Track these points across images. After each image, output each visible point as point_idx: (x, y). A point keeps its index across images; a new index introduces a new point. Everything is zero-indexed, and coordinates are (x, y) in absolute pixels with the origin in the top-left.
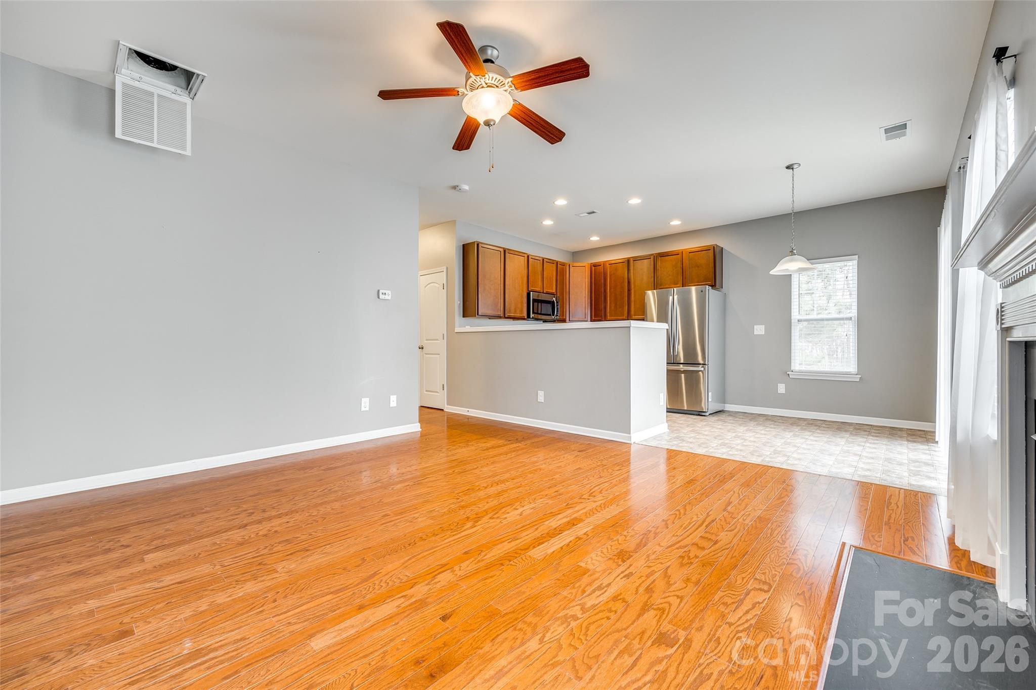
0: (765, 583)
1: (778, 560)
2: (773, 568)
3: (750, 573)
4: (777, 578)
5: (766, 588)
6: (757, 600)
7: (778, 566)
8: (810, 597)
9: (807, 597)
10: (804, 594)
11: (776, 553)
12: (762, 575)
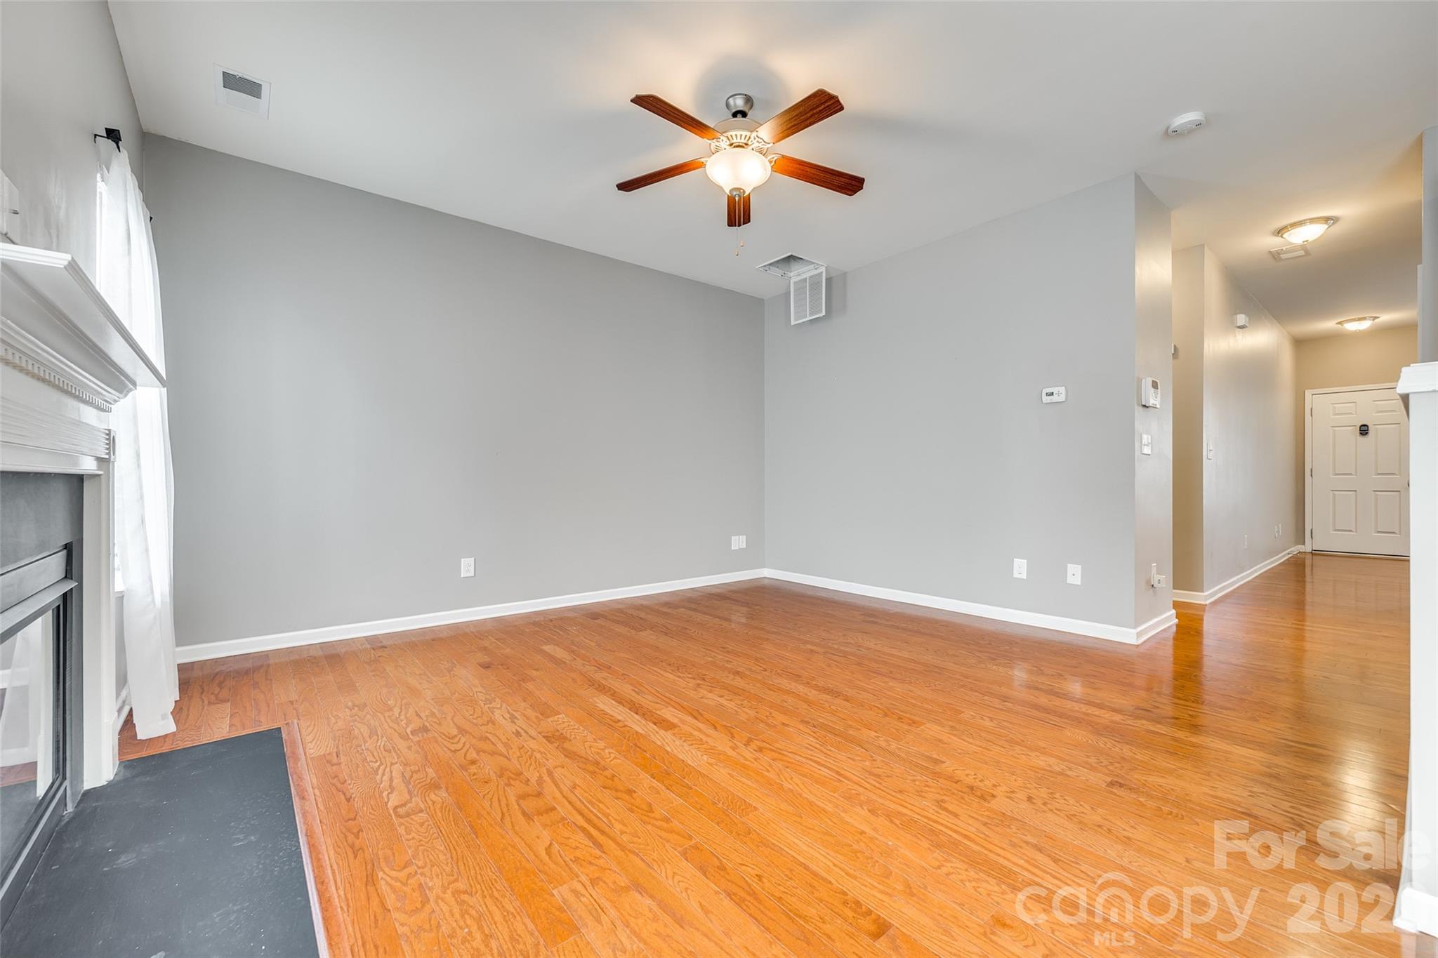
0: (408, 815)
1: (428, 857)
2: (421, 840)
3: (436, 813)
4: (402, 830)
5: (400, 810)
6: (394, 794)
7: (419, 846)
8: (346, 837)
9: (349, 834)
10: (355, 836)
11: (444, 867)
12: (422, 821)
